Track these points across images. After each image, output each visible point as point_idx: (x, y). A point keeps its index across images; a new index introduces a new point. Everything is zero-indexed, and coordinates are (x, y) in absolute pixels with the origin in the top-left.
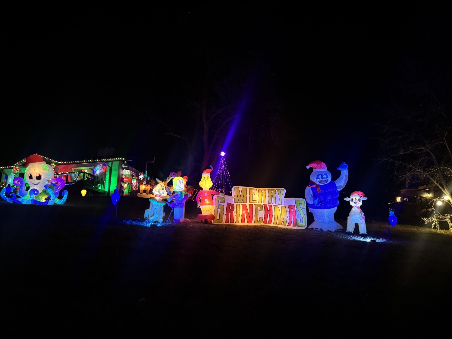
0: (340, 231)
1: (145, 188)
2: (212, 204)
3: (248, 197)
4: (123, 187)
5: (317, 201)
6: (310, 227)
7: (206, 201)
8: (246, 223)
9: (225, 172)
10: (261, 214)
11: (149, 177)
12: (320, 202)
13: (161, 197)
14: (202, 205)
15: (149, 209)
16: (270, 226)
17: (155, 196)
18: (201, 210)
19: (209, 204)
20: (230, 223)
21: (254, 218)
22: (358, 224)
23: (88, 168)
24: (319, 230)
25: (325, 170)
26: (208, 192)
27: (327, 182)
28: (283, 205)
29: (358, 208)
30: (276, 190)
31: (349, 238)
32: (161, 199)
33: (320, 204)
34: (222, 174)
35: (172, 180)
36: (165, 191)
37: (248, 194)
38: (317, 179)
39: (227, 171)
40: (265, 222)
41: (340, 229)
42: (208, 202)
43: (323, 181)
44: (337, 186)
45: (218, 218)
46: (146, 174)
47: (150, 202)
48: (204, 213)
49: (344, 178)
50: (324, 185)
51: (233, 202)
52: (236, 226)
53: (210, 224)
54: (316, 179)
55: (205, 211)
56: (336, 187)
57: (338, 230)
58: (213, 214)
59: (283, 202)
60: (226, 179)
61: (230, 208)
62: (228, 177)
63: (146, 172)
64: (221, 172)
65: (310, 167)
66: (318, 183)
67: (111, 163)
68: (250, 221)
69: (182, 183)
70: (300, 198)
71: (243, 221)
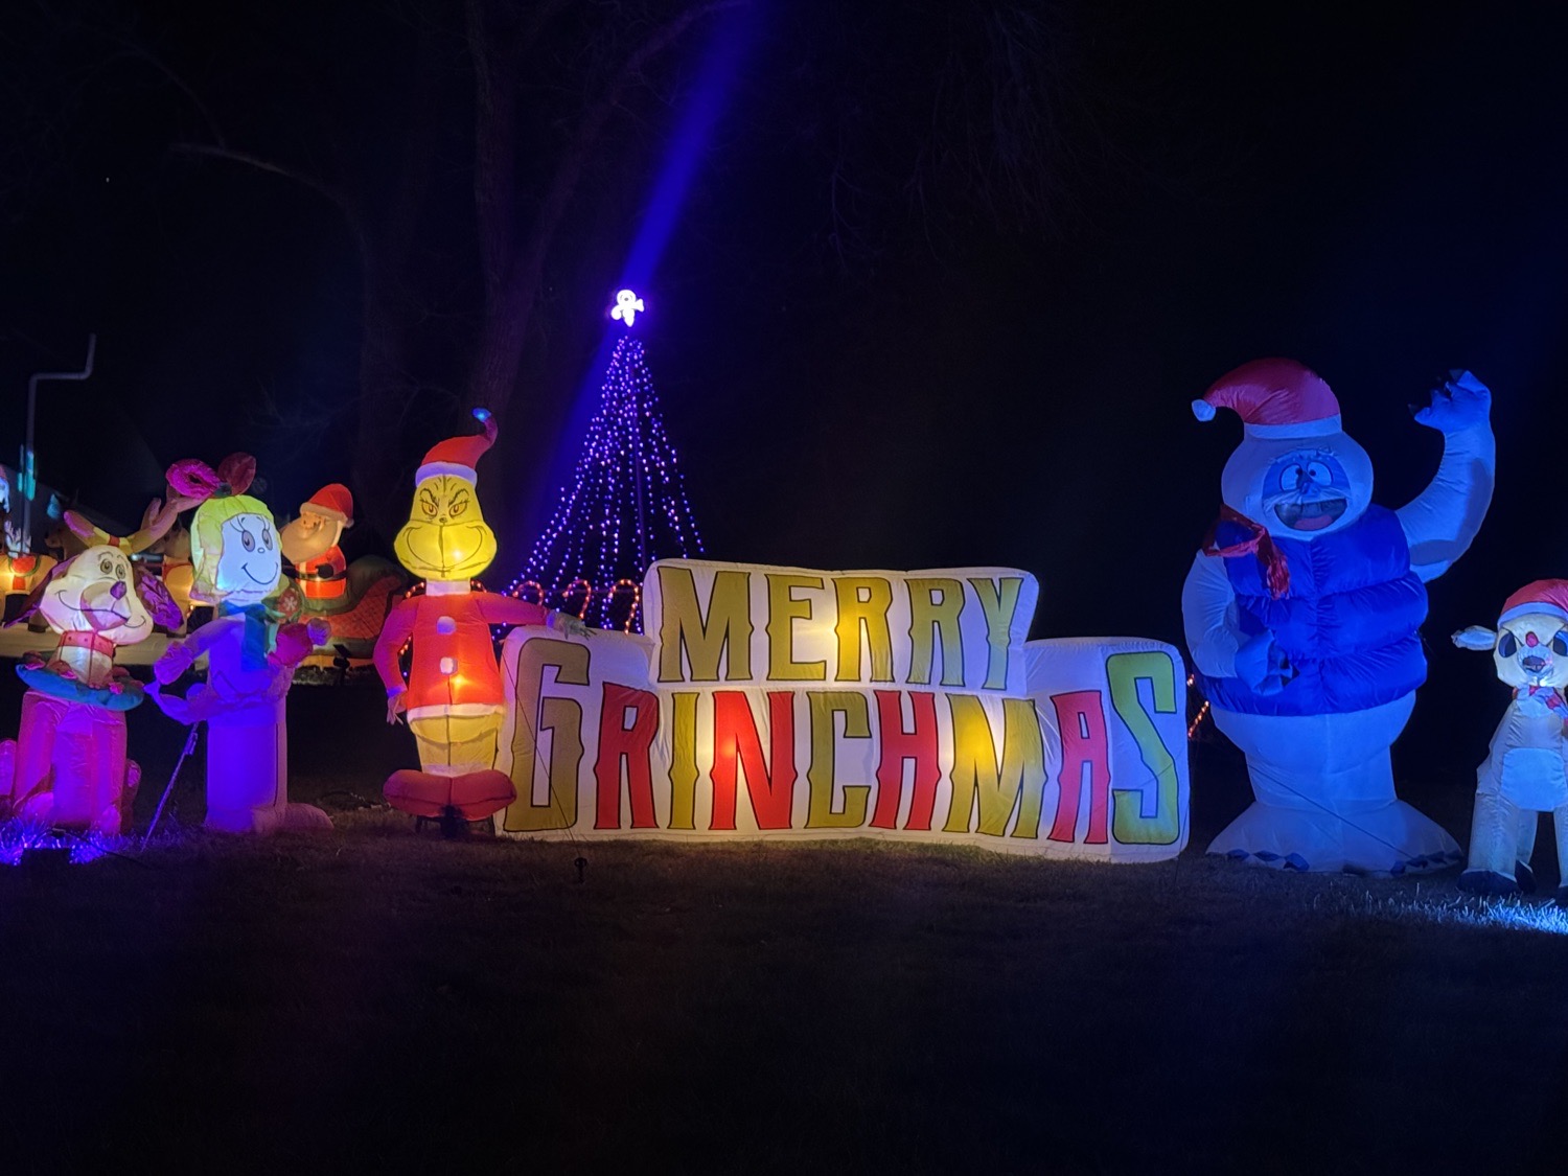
0: (1432, 865)
1: (18, 583)
2: (498, 699)
3: (760, 640)
5: (1261, 652)
6: (1220, 845)
7: (447, 676)
8: (746, 828)
9: (648, 450)
10: (858, 761)
11: (53, 498)
12: (1285, 666)
13: (111, 649)
14: (422, 702)
15: (15, 738)
16: (923, 847)
17: (63, 644)
18: (410, 739)
19: (468, 697)
20: (626, 832)
21: (801, 788)
22: (1552, 814)
24: (1280, 865)
25: (1330, 425)
26: (466, 611)
27: (1335, 518)
28: (1019, 691)
29: (1551, 704)
30: (968, 586)
31: (1467, 916)
32: (108, 663)
33: (1285, 681)
34: (625, 467)
35: (183, 521)
36: (133, 606)
37: (760, 618)
38: (1266, 496)
39: (660, 444)
40: (885, 815)
41: (1437, 858)
42: (459, 682)
43: (1314, 508)
44: (1410, 542)
45: (541, 798)
46: (31, 472)
47: (27, 687)
48: (434, 764)
49: (1463, 489)
50: (1318, 541)
51: (650, 679)
52: (669, 851)
53: (481, 840)
54: (1257, 498)
55: (440, 746)
56: (1403, 551)
57: (1421, 862)
58: (503, 765)
59: (1020, 669)
60: (658, 508)
61: (629, 725)
62: (673, 490)
63: (31, 456)
64: (614, 453)
65: (1219, 410)
66: (1277, 529)
68: (773, 810)
69: (260, 543)
70: (1141, 640)
71: (723, 815)
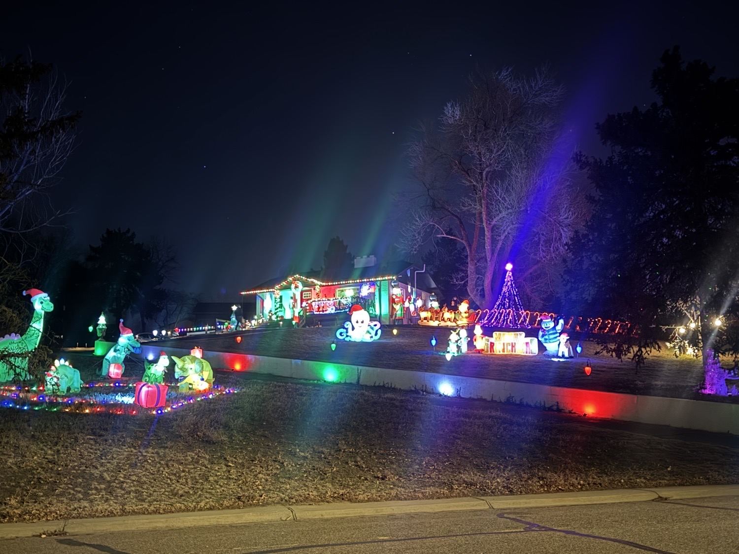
2: (482, 343)
4: (395, 309)
6: (541, 354)
8: (501, 353)
9: (512, 289)
10: (510, 348)
14: (477, 343)
16: (515, 354)
18: (476, 346)
19: (480, 343)
20: (492, 353)
23: (353, 288)
30: (519, 334)
35: (459, 331)
40: (512, 352)
43: (549, 327)
44: (557, 329)
45: (486, 351)
48: (478, 348)
51: (494, 341)
52: (496, 354)
53: (481, 354)
54: (544, 326)
55: (478, 346)
58: (483, 348)
59: (523, 340)
61: (492, 345)
64: (507, 290)
65: (541, 319)
67: (379, 282)
68: (503, 351)
70: (534, 338)
